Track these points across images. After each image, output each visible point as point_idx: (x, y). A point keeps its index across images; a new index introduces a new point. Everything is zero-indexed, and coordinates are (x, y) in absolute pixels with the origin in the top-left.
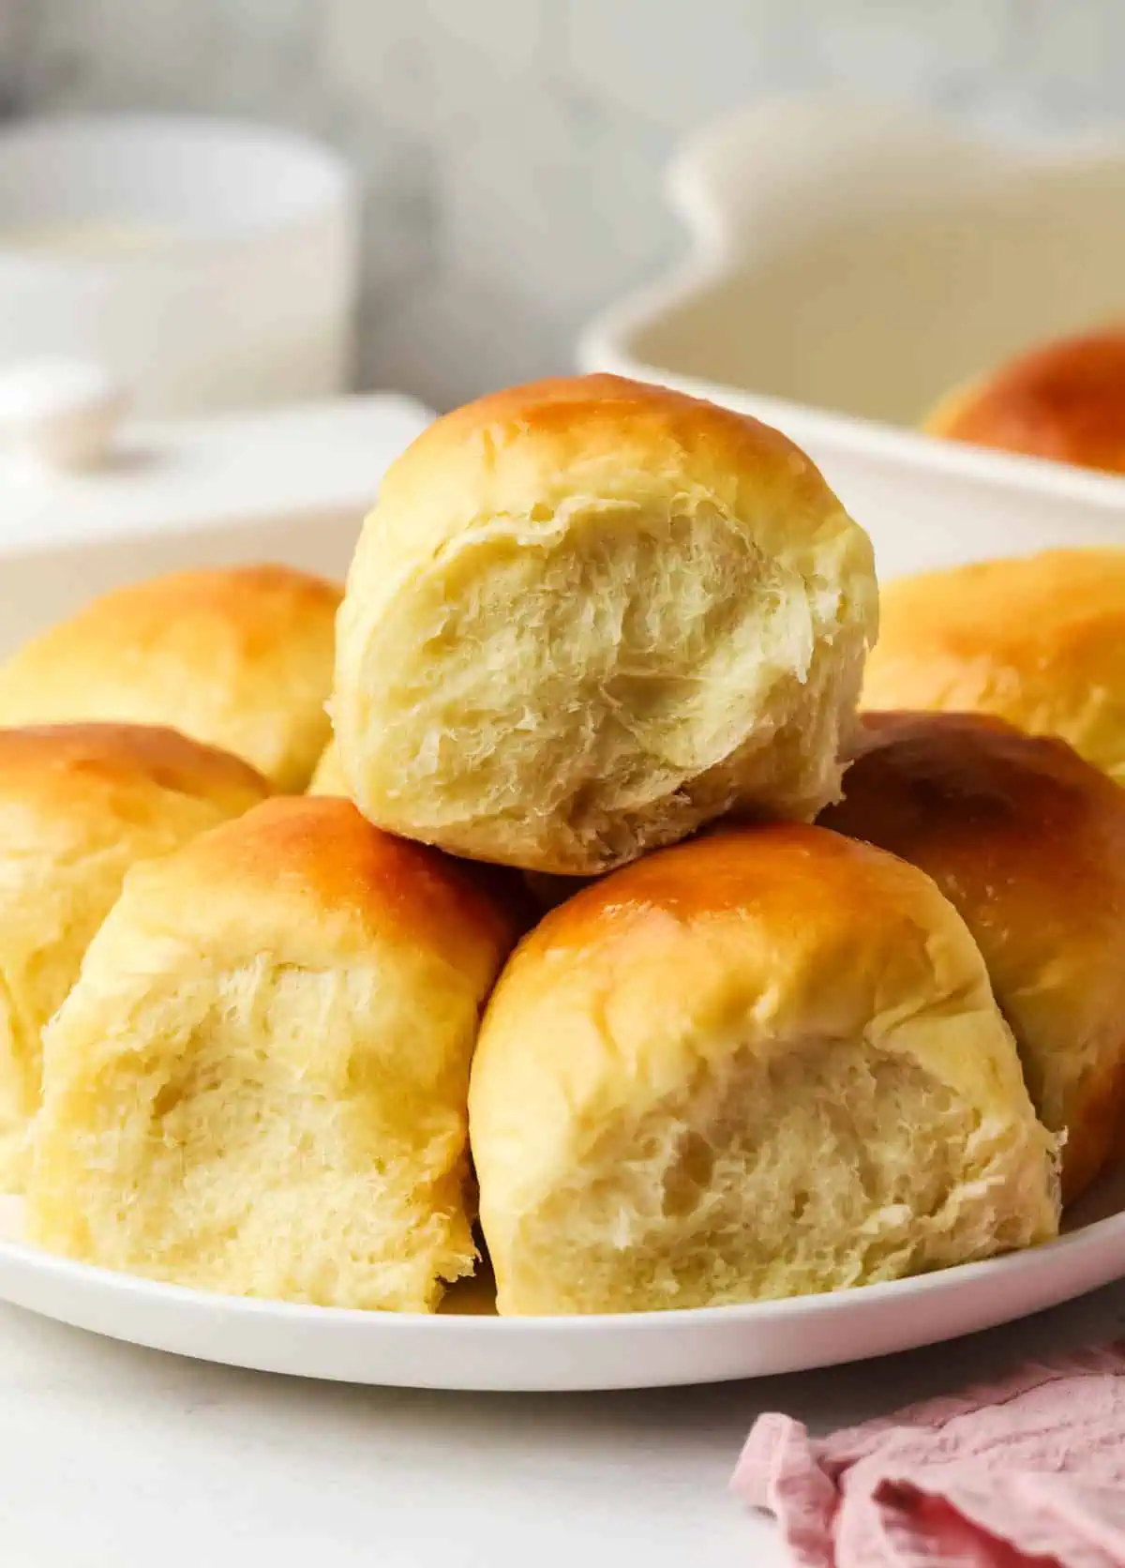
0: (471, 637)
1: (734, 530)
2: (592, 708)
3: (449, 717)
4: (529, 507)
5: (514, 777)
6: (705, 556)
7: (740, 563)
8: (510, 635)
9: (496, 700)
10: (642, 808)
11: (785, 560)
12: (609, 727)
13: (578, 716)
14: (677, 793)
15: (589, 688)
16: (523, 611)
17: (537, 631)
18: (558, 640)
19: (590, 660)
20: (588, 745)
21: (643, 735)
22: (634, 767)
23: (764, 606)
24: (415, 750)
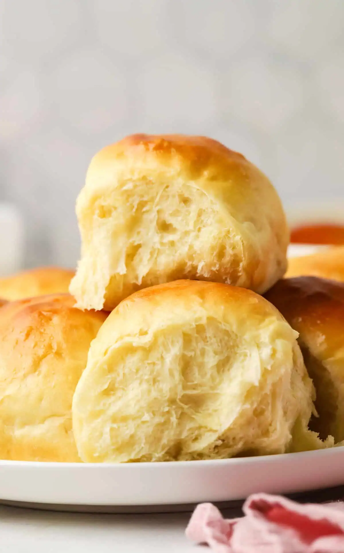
0: (121, 387)
1: (224, 327)
2: (174, 409)
3: (114, 419)
4: (137, 331)
5: (144, 441)
6: (214, 340)
7: (228, 341)
8: (136, 384)
9: (132, 410)
10: (204, 449)
11: (247, 336)
12: (182, 416)
13: (168, 412)
14: (217, 440)
15: (172, 402)
16: (140, 373)
17: (148, 381)
18: (157, 383)
19: (171, 389)
20: (175, 425)
21: (200, 419)
22: (196, 432)
23: (242, 358)
24: (101, 434)
